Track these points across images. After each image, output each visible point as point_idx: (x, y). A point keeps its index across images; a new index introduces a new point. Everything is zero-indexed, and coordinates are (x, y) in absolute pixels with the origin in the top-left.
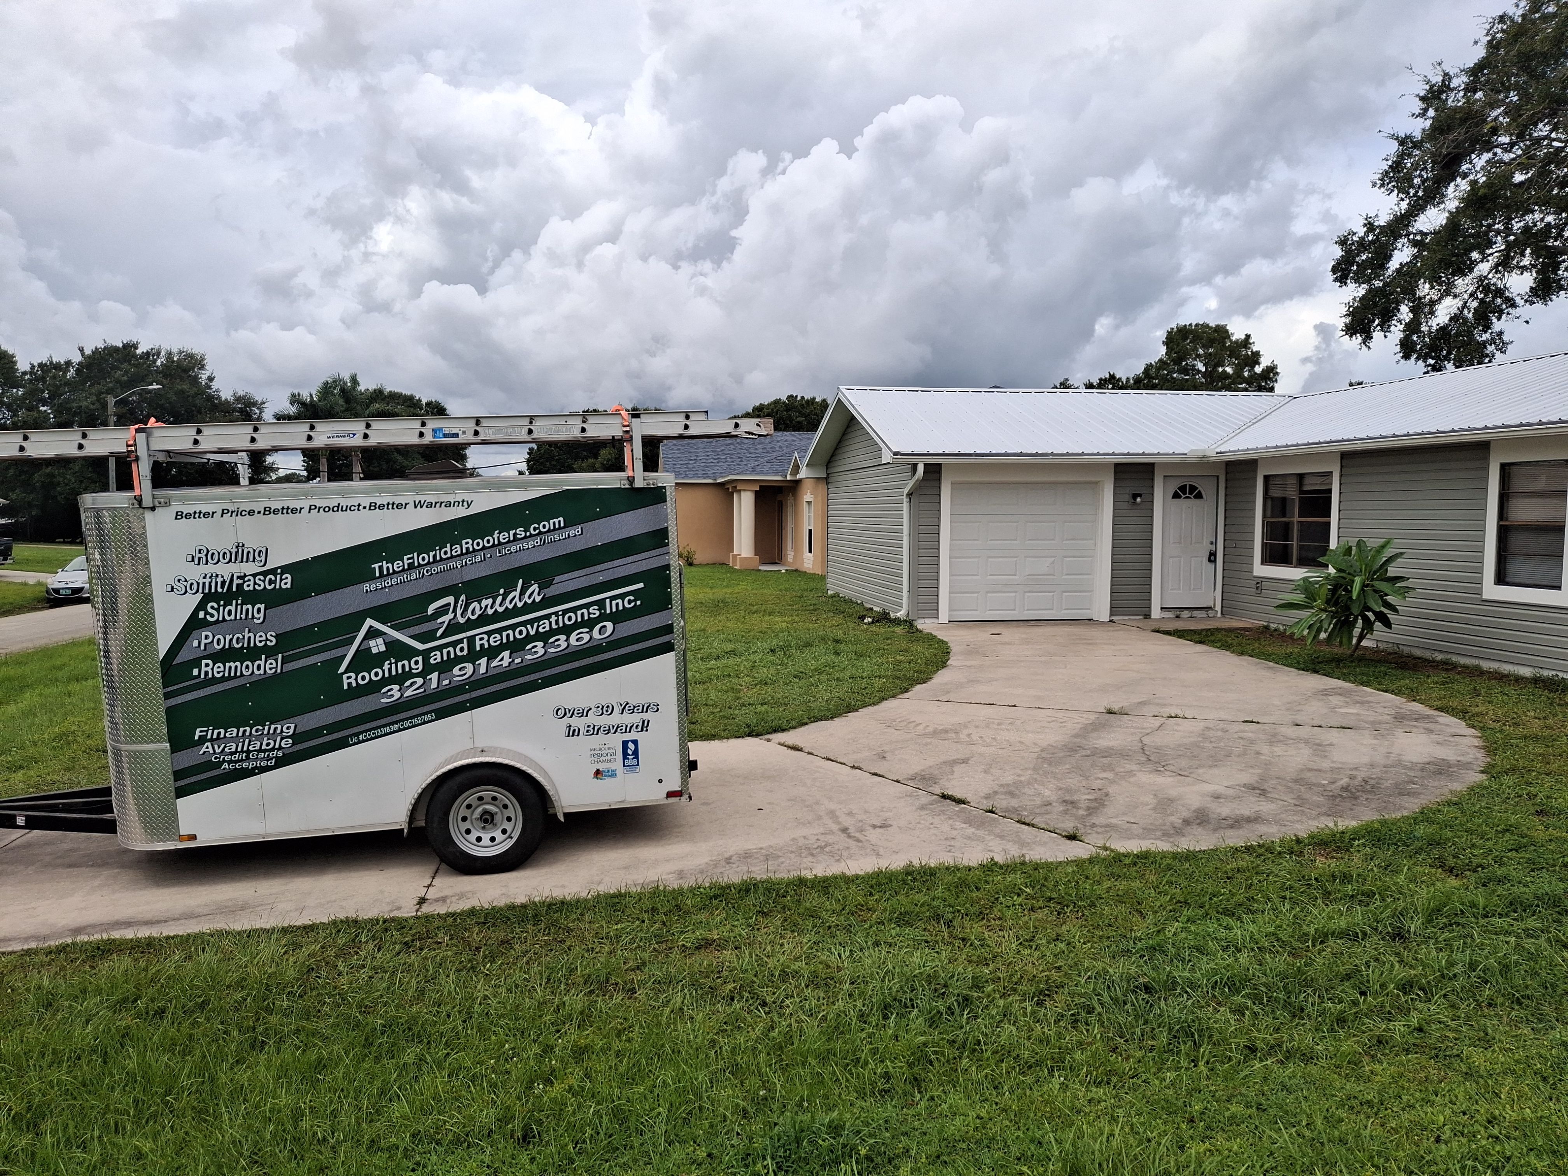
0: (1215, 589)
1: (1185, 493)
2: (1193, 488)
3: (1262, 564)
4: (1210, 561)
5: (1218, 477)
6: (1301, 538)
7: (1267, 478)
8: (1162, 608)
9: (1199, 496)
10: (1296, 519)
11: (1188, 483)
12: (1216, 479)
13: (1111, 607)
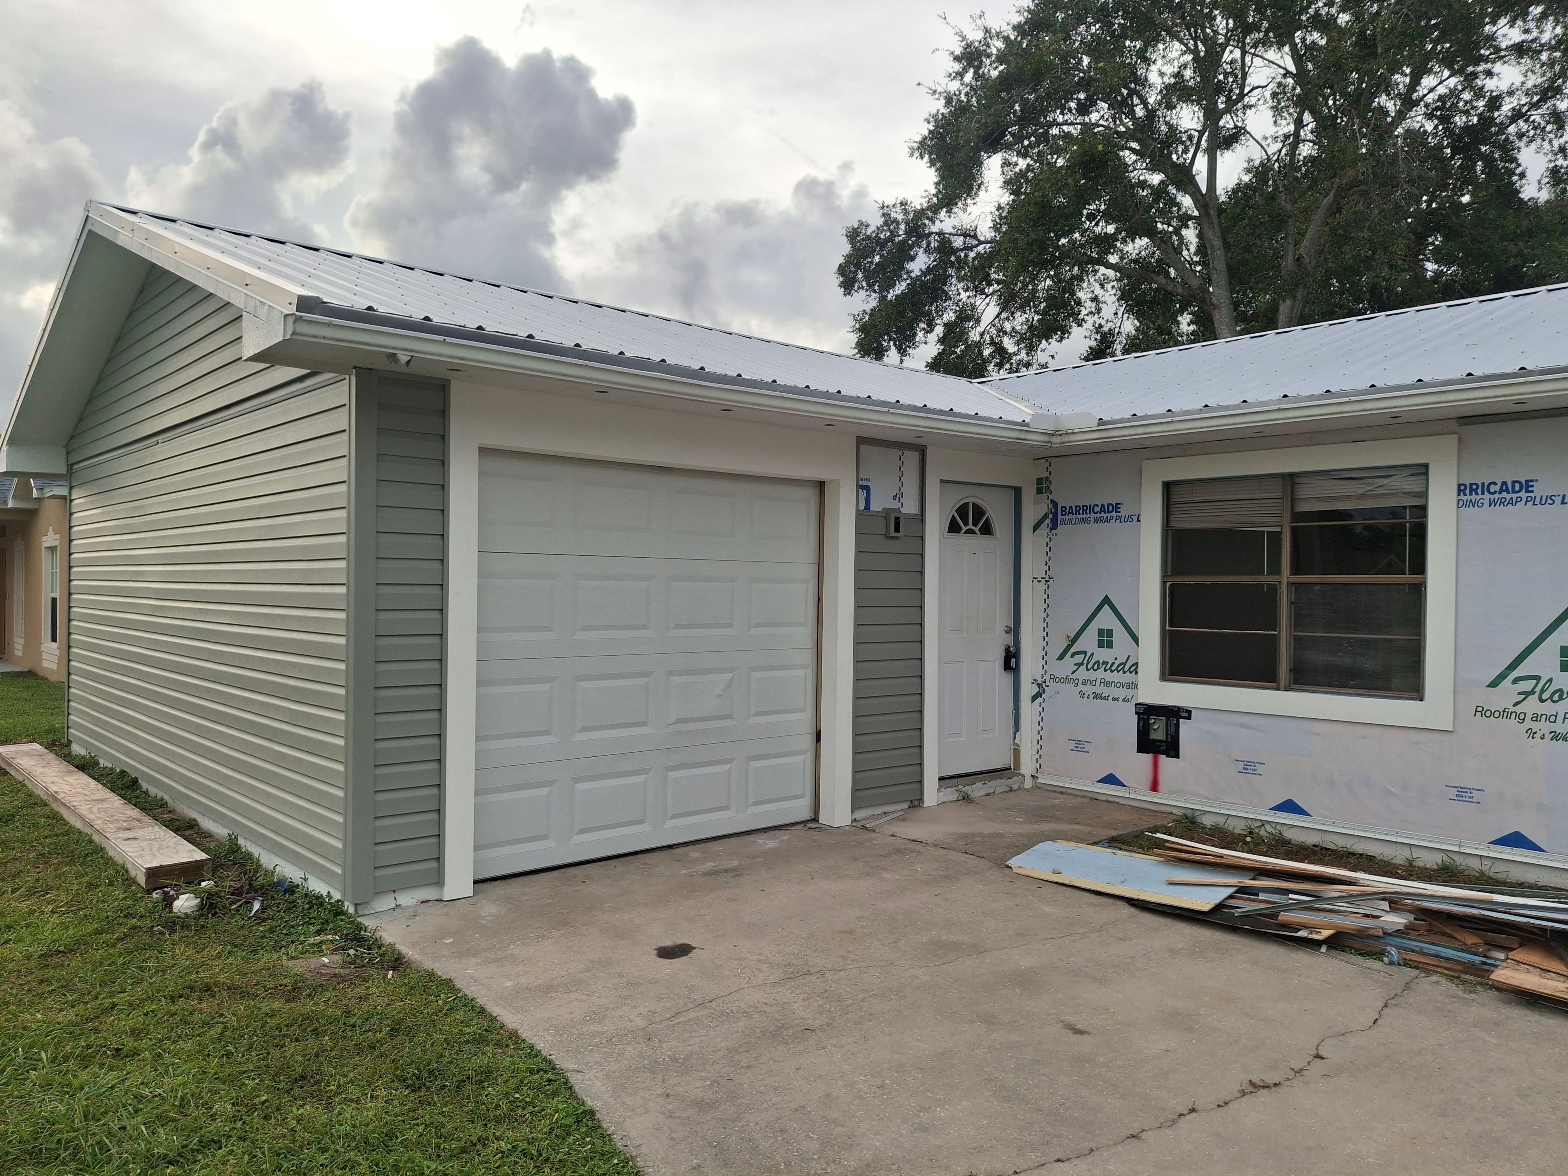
0: (1017, 727)
1: (966, 524)
2: (979, 512)
3: (1164, 677)
4: (1007, 667)
5: (1018, 491)
6: (1298, 621)
7: (1168, 487)
8: (941, 779)
9: (987, 530)
10: (1286, 575)
11: (971, 500)
12: (1011, 496)
13: (855, 790)
